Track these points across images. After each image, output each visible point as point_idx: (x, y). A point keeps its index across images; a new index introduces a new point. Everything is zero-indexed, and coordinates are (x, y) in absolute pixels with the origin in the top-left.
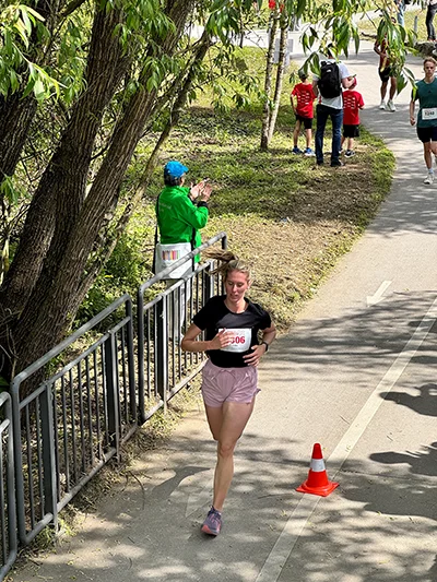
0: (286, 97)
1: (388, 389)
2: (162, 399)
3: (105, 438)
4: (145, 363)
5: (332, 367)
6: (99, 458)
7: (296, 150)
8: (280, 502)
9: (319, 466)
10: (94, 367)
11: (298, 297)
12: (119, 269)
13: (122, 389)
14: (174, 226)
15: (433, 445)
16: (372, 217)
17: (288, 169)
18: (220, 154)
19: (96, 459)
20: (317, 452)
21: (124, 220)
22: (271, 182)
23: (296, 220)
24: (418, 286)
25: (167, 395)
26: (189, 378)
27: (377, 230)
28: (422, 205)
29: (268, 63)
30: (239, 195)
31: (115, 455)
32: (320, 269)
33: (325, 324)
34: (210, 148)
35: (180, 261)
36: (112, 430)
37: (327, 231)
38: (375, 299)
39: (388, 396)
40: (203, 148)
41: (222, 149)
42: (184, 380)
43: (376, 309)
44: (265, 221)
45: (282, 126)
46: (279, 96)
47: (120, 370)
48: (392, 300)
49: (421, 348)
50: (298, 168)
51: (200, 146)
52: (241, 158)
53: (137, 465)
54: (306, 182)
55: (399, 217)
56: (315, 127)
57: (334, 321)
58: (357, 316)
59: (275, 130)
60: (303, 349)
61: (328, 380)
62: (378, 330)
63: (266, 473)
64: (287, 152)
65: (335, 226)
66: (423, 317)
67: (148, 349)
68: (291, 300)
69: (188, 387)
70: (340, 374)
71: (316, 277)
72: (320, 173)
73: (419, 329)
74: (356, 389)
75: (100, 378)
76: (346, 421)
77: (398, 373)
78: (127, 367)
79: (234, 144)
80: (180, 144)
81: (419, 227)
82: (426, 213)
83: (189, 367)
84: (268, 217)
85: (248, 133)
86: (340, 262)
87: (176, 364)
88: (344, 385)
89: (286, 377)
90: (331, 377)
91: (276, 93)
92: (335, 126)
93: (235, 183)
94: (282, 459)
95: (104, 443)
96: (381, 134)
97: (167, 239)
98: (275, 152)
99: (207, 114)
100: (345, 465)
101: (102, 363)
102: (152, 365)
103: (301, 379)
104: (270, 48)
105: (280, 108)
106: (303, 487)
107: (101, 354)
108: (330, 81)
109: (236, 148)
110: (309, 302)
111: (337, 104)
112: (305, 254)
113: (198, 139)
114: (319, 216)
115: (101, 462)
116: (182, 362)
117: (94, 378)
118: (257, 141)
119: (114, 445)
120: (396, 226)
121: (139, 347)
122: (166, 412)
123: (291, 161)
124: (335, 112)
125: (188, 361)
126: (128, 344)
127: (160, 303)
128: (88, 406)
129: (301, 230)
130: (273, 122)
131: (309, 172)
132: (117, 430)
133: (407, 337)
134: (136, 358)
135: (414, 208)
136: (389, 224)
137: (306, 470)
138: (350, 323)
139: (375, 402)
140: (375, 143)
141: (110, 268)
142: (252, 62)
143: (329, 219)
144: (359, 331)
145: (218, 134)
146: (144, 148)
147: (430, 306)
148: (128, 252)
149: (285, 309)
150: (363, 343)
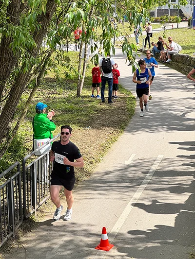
0: (89, 73)
1: (135, 202)
2: (34, 208)
3: (8, 227)
4: (27, 192)
5: (110, 192)
6: (5, 236)
7: (93, 96)
9: (106, 237)
10: (3, 195)
11: (94, 161)
13: (16, 205)
15: (155, 226)
16: (127, 125)
17: (89, 105)
18: (59, 98)
19: (4, 238)
20: (104, 230)
21: (17, 128)
22: (82, 111)
23: (93, 128)
24: (147, 156)
25: (37, 206)
26: (46, 199)
27: (129, 131)
28: (148, 120)
29: (80, 58)
30: (68, 116)
31: (13, 235)
32: (104, 149)
33: (107, 173)
34: (54, 96)
36: (11, 224)
37: (107, 132)
38: (129, 162)
39: (135, 205)
40: (51, 96)
41: (60, 96)
42: (44, 200)
43: (129, 166)
44: (79, 128)
45: (86, 86)
46: (84, 73)
47: (15, 196)
48: (136, 162)
49: (149, 183)
50: (94, 104)
51: (50, 95)
52: (68, 100)
53: (23, 239)
54: (97, 111)
55: (139, 125)
56: (101, 86)
57: (111, 172)
58: (121, 170)
59: (83, 87)
60: (97, 185)
61: (108, 198)
62: (130, 176)
63: (81, 241)
64: (89, 97)
65: (110, 130)
66: (150, 169)
67: (28, 186)
68: (91, 163)
69: (46, 203)
70: (114, 195)
71: (102, 152)
72: (104, 106)
73: (148, 175)
74: (121, 202)
75: (6, 200)
76: (117, 217)
77: (139, 195)
78: (18, 195)
79: (65, 94)
80: (41, 94)
81: (147, 130)
82: (150, 124)
83: (46, 194)
84: (80, 126)
85: (71, 89)
86: (113, 146)
87: (40, 193)
88: (115, 200)
89: (90, 197)
90: (110, 197)
91: (83, 71)
92: (110, 86)
93: (66, 111)
94: (89, 235)
95: (8, 230)
96: (130, 89)
98: (84, 97)
99: (53, 81)
100: (117, 236)
101: (6, 193)
102: (29, 193)
103: (97, 198)
104: (80, 52)
105: (85, 78)
106: (98, 247)
107: (6, 189)
108: (107, 66)
109: (66, 95)
110: (99, 164)
111: (110, 76)
112: (97, 142)
113: (49, 92)
114: (103, 125)
115: (6, 238)
116: (43, 191)
117: (3, 200)
118: (75, 92)
119: (12, 230)
120: (138, 129)
121: (24, 185)
122: (36, 214)
123: (90, 101)
124: (110, 79)
125: (46, 191)
126: (19, 184)
127: (33, 166)
129: (95, 132)
130: (82, 84)
131: (98, 106)
132: (13, 223)
133: (143, 178)
134: (22, 190)
135: (145, 122)
136: (134, 129)
137: (100, 239)
138: (118, 173)
139: (129, 208)
140: (127, 93)
141: (10, 150)
142: (73, 58)
143: (108, 127)
144: (121, 177)
145: (58, 90)
146: (25, 96)
147: (153, 164)
148: (19, 143)
149: (89, 167)
150: (123, 181)
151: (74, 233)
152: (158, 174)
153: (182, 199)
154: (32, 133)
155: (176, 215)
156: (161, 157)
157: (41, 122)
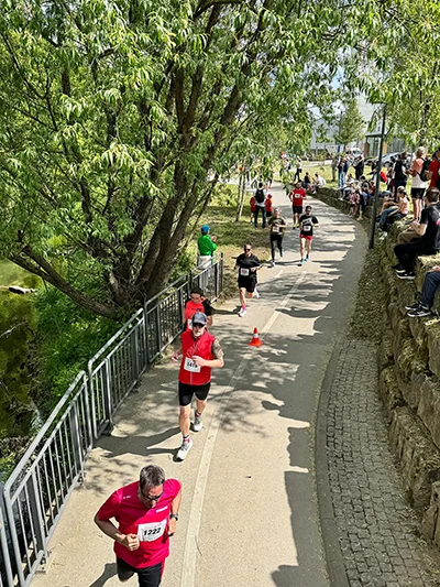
0: (246, 202)
8: (240, 348)
9: (256, 336)
10: (174, 300)
12: (185, 265)
14: (204, 249)
17: (245, 229)
18: (221, 224)
20: (255, 331)
21: (186, 245)
22: (239, 234)
29: (239, 190)
30: (229, 238)
34: (217, 221)
35: (207, 262)
38: (278, 276)
39: (283, 311)
40: (215, 221)
41: (222, 222)
43: (277, 279)
45: (244, 213)
46: (243, 202)
49: (294, 294)
52: (229, 225)
58: (271, 282)
59: (242, 215)
61: (260, 305)
62: (277, 287)
63: (236, 337)
66: (294, 283)
70: (263, 302)
72: (258, 231)
74: (270, 308)
76: (266, 320)
77: (285, 303)
79: (226, 220)
81: (293, 250)
85: (231, 216)
88: (265, 306)
92: (263, 212)
93: (226, 234)
94: (243, 334)
97: (202, 254)
98: (242, 222)
99: (216, 209)
100: (266, 336)
101: (177, 299)
105: (244, 206)
106: (250, 343)
107: (177, 295)
113: (213, 218)
117: (174, 304)
118: (235, 219)
124: (262, 208)
127: (198, 277)
128: (173, 314)
130: (241, 212)
131: (254, 230)
137: (251, 337)
141: (180, 264)
144: (270, 288)
145: (221, 216)
146: (192, 221)
147: (297, 278)
148: (188, 259)
150: (272, 291)
151: (231, 332)
152: (302, 287)
153: (321, 306)
154: (197, 251)
155: (315, 319)
156: (305, 272)
157: (207, 242)
